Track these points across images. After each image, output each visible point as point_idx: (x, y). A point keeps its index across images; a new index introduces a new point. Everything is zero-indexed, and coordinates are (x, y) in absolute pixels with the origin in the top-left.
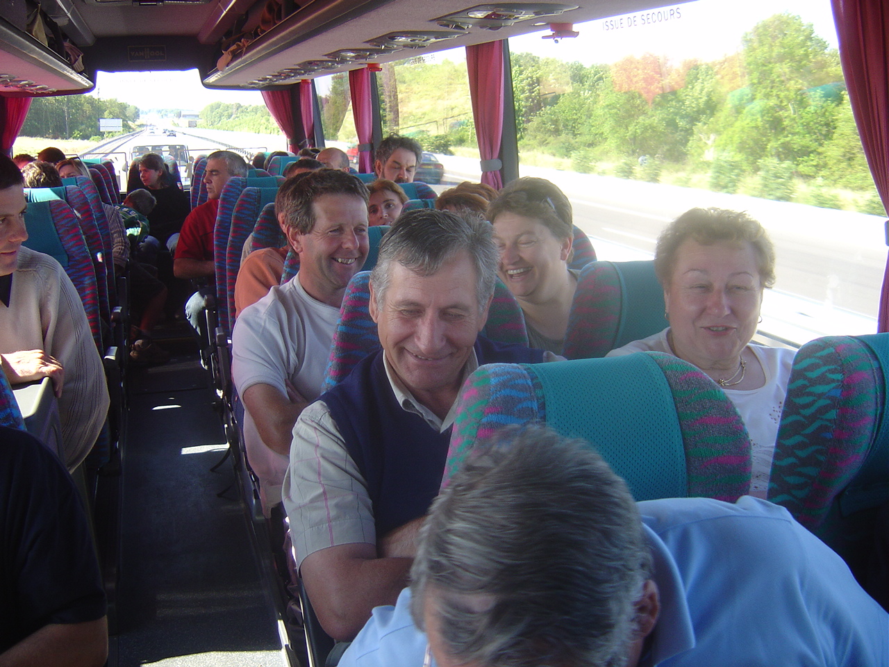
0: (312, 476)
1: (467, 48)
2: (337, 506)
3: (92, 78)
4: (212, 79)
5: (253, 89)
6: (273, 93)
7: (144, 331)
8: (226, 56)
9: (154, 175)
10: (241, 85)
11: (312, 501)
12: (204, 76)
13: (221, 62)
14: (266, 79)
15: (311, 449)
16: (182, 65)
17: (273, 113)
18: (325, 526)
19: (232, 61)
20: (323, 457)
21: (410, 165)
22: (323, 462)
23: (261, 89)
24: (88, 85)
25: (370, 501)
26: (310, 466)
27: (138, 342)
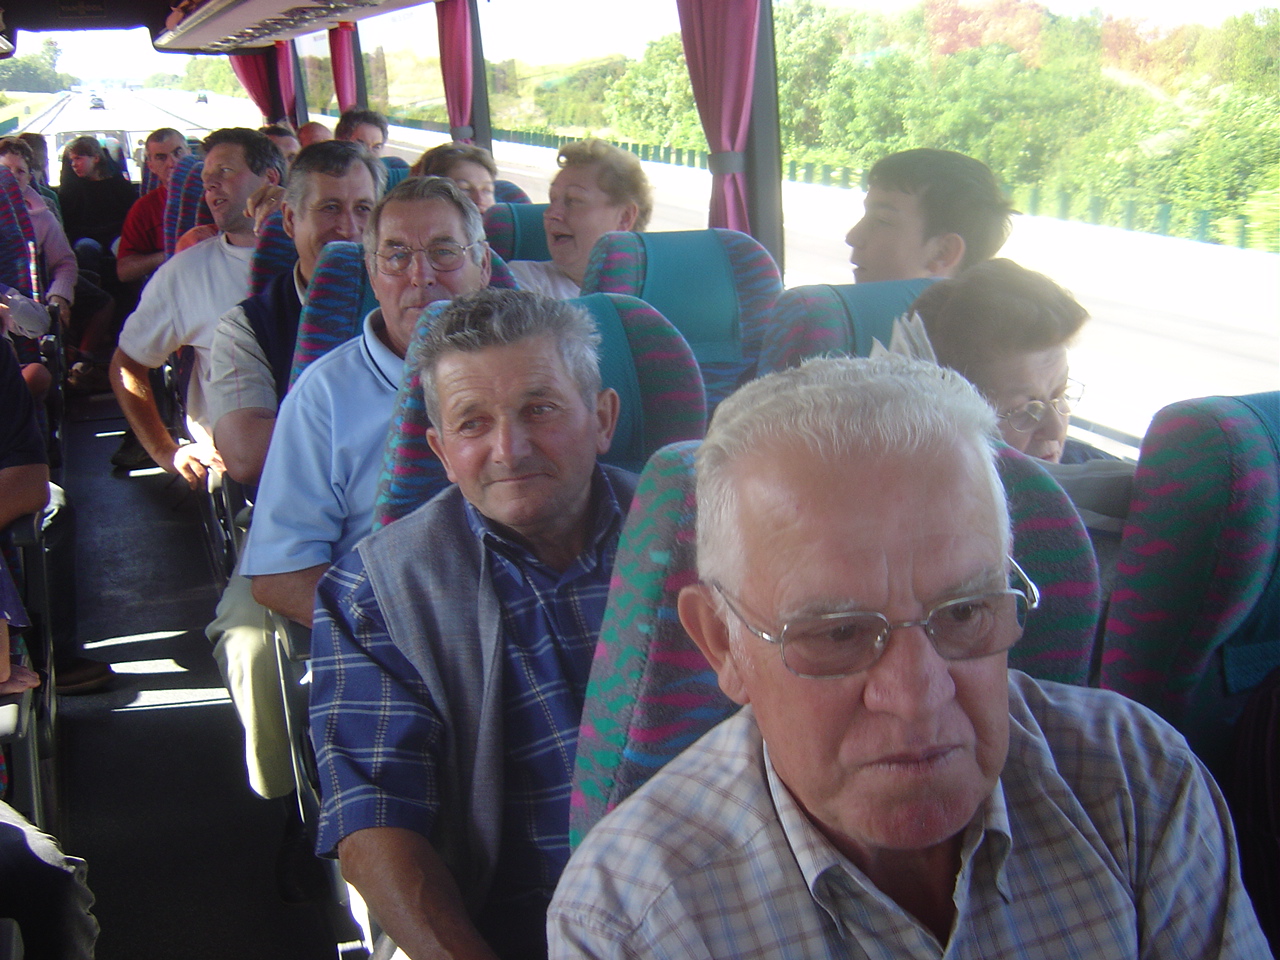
0: (227, 360)
1: (437, 4)
2: (246, 380)
3: (12, 39)
4: (165, 40)
5: (217, 53)
6: (243, 57)
7: (84, 352)
8: (176, 14)
9: (90, 162)
10: (202, 47)
11: (226, 377)
12: (155, 36)
13: (171, 20)
14: (228, 41)
15: (227, 339)
16: (127, 22)
17: (243, 83)
18: (235, 395)
19: (184, 18)
20: (237, 344)
21: (376, 142)
22: (235, 347)
23: (228, 53)
24: (5, 48)
25: (273, 381)
26: (225, 352)
27: (78, 366)
